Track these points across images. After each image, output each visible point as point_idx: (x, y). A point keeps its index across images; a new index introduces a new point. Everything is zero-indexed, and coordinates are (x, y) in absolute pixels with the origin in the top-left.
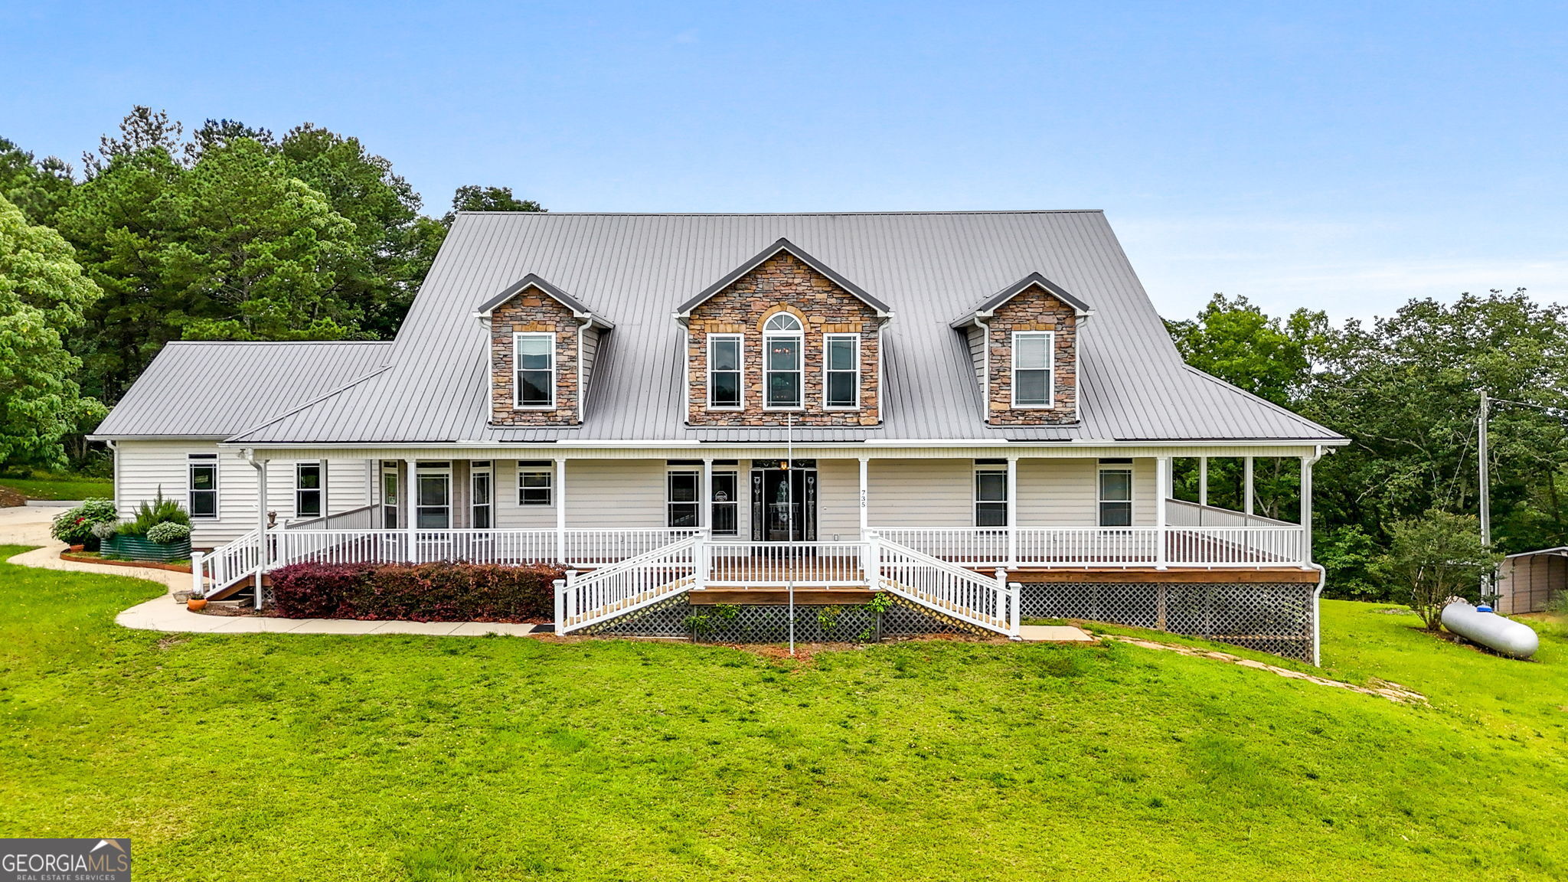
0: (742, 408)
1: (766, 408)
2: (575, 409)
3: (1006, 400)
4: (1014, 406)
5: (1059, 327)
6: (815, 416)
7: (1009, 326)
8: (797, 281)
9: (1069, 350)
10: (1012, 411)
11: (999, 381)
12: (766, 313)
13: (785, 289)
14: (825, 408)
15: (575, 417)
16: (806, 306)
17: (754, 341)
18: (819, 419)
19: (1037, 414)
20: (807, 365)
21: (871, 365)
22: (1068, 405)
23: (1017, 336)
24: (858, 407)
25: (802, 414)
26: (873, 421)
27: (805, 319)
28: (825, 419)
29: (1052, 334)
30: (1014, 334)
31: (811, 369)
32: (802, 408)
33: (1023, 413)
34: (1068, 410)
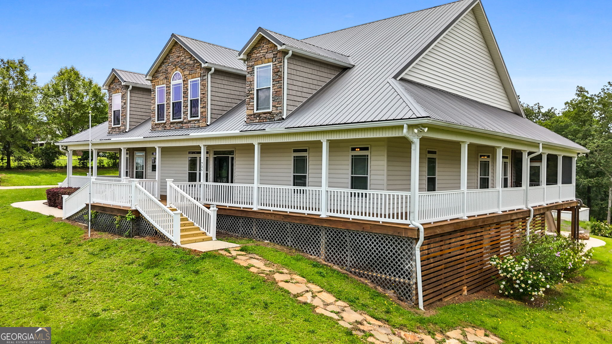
0: (165, 121)
1: (172, 121)
2: (125, 126)
3: (252, 108)
4: (255, 112)
5: (274, 59)
6: (186, 123)
7: (253, 63)
8: (181, 54)
9: (279, 74)
10: (254, 114)
11: (249, 97)
12: (172, 73)
13: (178, 60)
14: (189, 119)
15: (125, 129)
16: (183, 66)
17: (168, 87)
18: (187, 125)
19: (264, 116)
20: (184, 97)
21: (204, 94)
22: (279, 108)
23: (257, 68)
24: (199, 118)
25: (181, 123)
26: (204, 124)
27: (183, 73)
28: (189, 124)
29: (271, 64)
30: (255, 67)
31: (185, 99)
32: (182, 120)
33: (259, 115)
34: (278, 111)
